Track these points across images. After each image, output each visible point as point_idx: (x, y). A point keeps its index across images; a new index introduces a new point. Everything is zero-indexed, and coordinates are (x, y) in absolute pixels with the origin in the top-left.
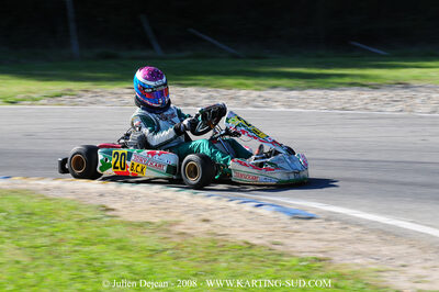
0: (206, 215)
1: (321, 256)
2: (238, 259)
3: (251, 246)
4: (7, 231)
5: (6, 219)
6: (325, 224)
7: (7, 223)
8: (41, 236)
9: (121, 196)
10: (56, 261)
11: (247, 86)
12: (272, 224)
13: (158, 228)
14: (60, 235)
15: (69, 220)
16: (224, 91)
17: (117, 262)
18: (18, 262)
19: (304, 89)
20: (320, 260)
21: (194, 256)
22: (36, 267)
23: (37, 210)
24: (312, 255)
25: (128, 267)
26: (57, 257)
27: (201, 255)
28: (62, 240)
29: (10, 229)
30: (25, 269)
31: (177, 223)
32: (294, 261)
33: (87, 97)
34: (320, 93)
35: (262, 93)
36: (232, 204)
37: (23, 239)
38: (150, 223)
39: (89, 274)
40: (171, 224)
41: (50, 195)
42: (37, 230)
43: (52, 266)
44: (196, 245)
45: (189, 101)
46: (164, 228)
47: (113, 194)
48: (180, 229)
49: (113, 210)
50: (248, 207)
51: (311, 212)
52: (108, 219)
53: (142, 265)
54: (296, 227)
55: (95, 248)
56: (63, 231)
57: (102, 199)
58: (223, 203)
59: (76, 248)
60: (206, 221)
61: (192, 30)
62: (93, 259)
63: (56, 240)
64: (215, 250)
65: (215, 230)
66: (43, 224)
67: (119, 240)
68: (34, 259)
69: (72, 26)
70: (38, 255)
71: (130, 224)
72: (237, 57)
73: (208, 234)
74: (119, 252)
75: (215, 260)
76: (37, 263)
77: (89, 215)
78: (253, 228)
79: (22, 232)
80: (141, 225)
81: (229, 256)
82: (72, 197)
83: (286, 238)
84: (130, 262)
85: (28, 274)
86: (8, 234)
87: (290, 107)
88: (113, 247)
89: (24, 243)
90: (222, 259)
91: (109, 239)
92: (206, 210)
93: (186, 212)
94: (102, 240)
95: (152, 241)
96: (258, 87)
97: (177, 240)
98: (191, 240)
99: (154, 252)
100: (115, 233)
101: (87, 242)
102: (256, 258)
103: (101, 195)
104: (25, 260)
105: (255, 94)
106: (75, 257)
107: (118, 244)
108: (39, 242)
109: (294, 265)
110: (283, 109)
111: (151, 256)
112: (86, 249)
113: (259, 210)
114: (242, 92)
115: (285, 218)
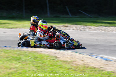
0: (83, 59)
1: (113, 71)
2: (91, 71)
3: (95, 68)
4: (31, 62)
5: (30, 59)
6: (114, 63)
7: (31, 60)
8: (40, 64)
9: (60, 54)
10: (43, 70)
11: (94, 25)
12: (100, 62)
13: (70, 62)
14: (45, 64)
15: (47, 59)
16: (88, 27)
17: (59, 71)
18: (33, 70)
19: (109, 26)
20: (113, 72)
21: (79, 70)
22: (38, 72)
23: (38, 57)
24: (111, 71)
25: (62, 72)
26: (44, 69)
27: (81, 70)
28: (45, 65)
30: (35, 72)
31: (75, 61)
32: (106, 72)
34: (113, 28)
35: (98, 27)
36: (90, 57)
37: (35, 64)
38: (68, 61)
40: (74, 61)
41: (42, 53)
42: (38, 62)
44: (80, 67)
45: (78, 29)
46: (72, 62)
47: (58, 53)
48: (76, 63)
49: (58, 57)
50: (94, 57)
51: (111, 59)
52: (57, 60)
54: (107, 63)
55: (53, 67)
56: (45, 62)
58: (87, 56)
60: (83, 61)
61: (79, 10)
62: (53, 70)
63: (43, 65)
64: (85, 69)
65: (85, 63)
66: (40, 60)
67: (60, 65)
68: (38, 70)
69: (48, 9)
70: (39, 69)
71: (63, 61)
72: (91, 18)
73: (83, 64)
74: (60, 68)
75: (85, 71)
76: (38, 71)
77: (52, 59)
78: (95, 63)
79: (35, 62)
80: (66, 61)
81: (89, 70)
82: (47, 53)
83: (104, 66)
84: (63, 71)
86: (31, 63)
87: (105, 31)
88: (58, 67)
89: (35, 65)
90: (87, 71)
91: (57, 65)
92: (83, 58)
93: (77, 58)
94: (55, 65)
95: (68, 66)
96: (97, 26)
97: (75, 66)
98: (79, 66)
99: (69, 69)
100: (59, 63)
101: (51, 65)
102: (96, 71)
103: (55, 53)
104: (35, 70)
105: (96, 27)
106: (48, 69)
107: (60, 66)
108: (39, 65)
109: (106, 73)
110: (103, 32)
111: (68, 70)
112: (51, 67)
113: (97, 58)
114: (93, 27)
115: (104, 61)
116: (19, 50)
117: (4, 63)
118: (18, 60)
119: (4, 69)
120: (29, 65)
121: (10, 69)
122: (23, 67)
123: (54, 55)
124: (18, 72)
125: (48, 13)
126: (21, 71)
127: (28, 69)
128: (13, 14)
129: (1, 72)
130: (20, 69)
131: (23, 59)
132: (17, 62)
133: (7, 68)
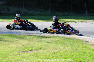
5: (70, 43)
8: (76, 46)
9: (90, 39)
15: (81, 43)
17: (87, 52)
18: (71, 51)
22: (74, 52)
23: (76, 41)
25: (89, 53)
26: (77, 50)
28: (79, 47)
29: (71, 45)
33: (87, 22)
39: (82, 54)
41: (78, 39)
42: (75, 45)
43: (76, 52)
53: (92, 52)
55: (84, 49)
56: (79, 45)
57: (87, 40)
59: (81, 49)
62: (83, 51)
63: (78, 47)
66: (76, 44)
68: (74, 50)
69: (86, 10)
71: (91, 45)
74: (88, 50)
77: (84, 43)
80: (93, 45)
82: (82, 39)
85: (72, 53)
86: (70, 45)
89: (73, 47)
91: (87, 47)
94: (86, 47)
100: (88, 46)
101: (83, 47)
104: (72, 50)
107: (88, 48)
112: (83, 49)
116: (64, 37)
117: (53, 46)
118: (63, 43)
119: (52, 49)
120: (69, 47)
121: (56, 50)
122: (65, 48)
123: (86, 40)
124: (61, 51)
125: (86, 13)
126: (62, 51)
127: (67, 50)
128: (66, 14)
129: (50, 51)
130: (62, 49)
131: (66, 43)
132: (62, 45)
133: (54, 49)
